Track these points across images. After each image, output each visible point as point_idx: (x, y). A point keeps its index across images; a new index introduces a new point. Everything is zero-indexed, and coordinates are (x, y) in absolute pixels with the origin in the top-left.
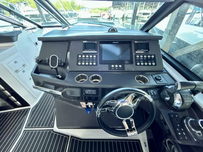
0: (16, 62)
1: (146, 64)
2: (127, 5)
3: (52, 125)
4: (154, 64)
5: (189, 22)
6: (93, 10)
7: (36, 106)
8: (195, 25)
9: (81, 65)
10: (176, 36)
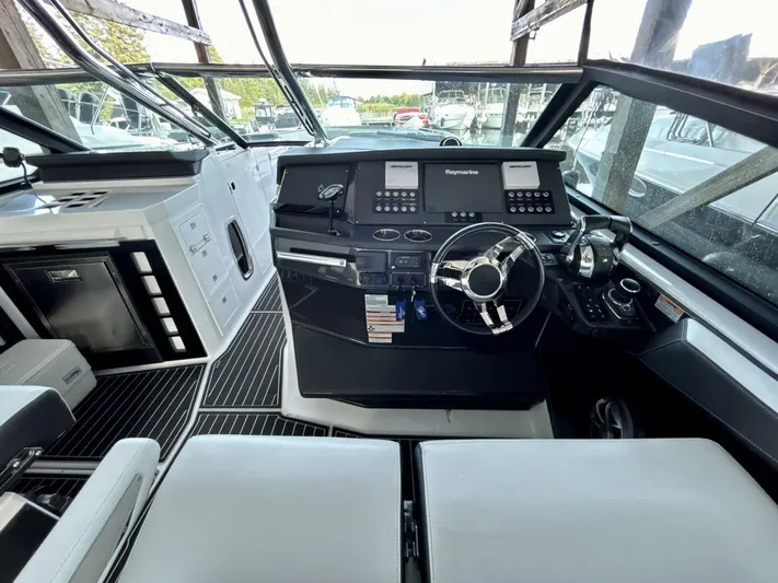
0: (193, 225)
1: (531, 210)
2: (487, 89)
3: (275, 402)
4: (548, 210)
5: (677, 134)
6: (367, 105)
7: (224, 358)
8: (695, 142)
9: (383, 211)
10: (636, 173)
